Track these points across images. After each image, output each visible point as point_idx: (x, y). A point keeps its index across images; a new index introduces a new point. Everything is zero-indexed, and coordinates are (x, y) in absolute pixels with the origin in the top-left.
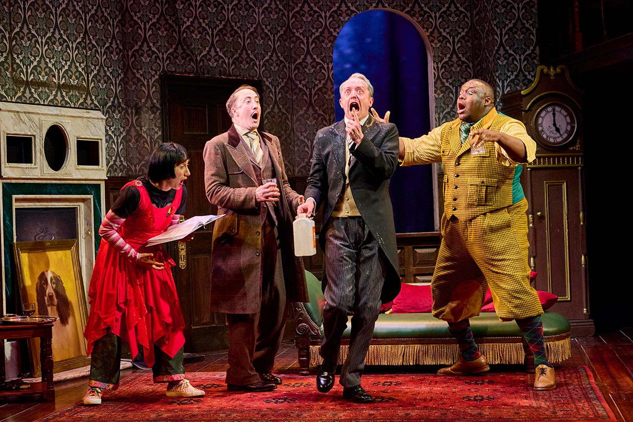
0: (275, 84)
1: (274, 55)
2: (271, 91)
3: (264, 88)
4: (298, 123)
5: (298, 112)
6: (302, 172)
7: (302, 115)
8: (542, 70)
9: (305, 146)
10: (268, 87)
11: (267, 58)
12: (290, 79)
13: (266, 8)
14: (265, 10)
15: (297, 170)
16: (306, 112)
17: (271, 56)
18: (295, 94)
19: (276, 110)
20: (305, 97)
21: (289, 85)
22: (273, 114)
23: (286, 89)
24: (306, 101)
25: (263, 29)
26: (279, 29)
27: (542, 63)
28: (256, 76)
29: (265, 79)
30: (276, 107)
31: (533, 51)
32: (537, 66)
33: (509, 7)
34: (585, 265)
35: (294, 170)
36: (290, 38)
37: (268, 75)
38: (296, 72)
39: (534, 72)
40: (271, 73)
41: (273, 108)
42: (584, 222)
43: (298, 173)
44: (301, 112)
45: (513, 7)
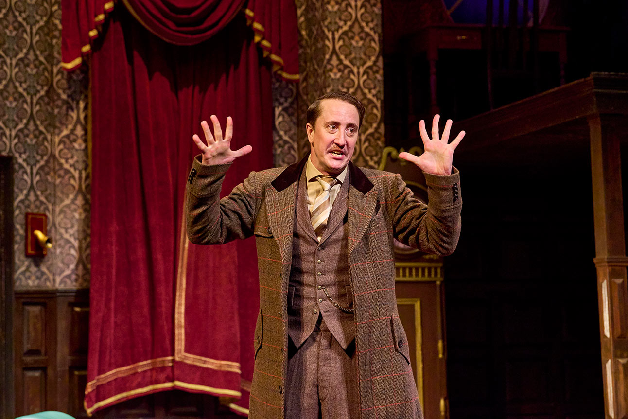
0: (32, 162)
1: (32, 123)
2: (26, 172)
3: (16, 167)
4: (62, 216)
5: (62, 201)
6: (65, 283)
7: (68, 206)
8: (389, 154)
9: (70, 248)
10: (21, 166)
11: (21, 126)
12: (53, 156)
13: (22, 60)
14: (20, 62)
15: (58, 279)
16: (73, 201)
17: (27, 125)
18: (60, 176)
19: (32, 198)
20: (72, 181)
21: (51, 165)
22: (27, 202)
23: (47, 169)
24: (74, 187)
25: (16, 88)
26: (39, 88)
27: (387, 144)
28: (5, 150)
29: (17, 155)
30: (32, 194)
31: (377, 129)
32: (381, 149)
33: (346, 72)
34: (446, 412)
35: (54, 280)
36: (54, 101)
37: (22, 150)
38: (61, 146)
39: (379, 156)
40: (26, 147)
41: (27, 195)
42: (443, 354)
43: (61, 283)
44: (67, 202)
45: (351, 72)
